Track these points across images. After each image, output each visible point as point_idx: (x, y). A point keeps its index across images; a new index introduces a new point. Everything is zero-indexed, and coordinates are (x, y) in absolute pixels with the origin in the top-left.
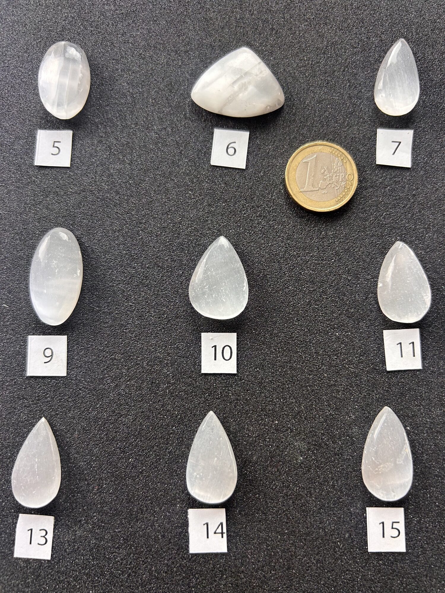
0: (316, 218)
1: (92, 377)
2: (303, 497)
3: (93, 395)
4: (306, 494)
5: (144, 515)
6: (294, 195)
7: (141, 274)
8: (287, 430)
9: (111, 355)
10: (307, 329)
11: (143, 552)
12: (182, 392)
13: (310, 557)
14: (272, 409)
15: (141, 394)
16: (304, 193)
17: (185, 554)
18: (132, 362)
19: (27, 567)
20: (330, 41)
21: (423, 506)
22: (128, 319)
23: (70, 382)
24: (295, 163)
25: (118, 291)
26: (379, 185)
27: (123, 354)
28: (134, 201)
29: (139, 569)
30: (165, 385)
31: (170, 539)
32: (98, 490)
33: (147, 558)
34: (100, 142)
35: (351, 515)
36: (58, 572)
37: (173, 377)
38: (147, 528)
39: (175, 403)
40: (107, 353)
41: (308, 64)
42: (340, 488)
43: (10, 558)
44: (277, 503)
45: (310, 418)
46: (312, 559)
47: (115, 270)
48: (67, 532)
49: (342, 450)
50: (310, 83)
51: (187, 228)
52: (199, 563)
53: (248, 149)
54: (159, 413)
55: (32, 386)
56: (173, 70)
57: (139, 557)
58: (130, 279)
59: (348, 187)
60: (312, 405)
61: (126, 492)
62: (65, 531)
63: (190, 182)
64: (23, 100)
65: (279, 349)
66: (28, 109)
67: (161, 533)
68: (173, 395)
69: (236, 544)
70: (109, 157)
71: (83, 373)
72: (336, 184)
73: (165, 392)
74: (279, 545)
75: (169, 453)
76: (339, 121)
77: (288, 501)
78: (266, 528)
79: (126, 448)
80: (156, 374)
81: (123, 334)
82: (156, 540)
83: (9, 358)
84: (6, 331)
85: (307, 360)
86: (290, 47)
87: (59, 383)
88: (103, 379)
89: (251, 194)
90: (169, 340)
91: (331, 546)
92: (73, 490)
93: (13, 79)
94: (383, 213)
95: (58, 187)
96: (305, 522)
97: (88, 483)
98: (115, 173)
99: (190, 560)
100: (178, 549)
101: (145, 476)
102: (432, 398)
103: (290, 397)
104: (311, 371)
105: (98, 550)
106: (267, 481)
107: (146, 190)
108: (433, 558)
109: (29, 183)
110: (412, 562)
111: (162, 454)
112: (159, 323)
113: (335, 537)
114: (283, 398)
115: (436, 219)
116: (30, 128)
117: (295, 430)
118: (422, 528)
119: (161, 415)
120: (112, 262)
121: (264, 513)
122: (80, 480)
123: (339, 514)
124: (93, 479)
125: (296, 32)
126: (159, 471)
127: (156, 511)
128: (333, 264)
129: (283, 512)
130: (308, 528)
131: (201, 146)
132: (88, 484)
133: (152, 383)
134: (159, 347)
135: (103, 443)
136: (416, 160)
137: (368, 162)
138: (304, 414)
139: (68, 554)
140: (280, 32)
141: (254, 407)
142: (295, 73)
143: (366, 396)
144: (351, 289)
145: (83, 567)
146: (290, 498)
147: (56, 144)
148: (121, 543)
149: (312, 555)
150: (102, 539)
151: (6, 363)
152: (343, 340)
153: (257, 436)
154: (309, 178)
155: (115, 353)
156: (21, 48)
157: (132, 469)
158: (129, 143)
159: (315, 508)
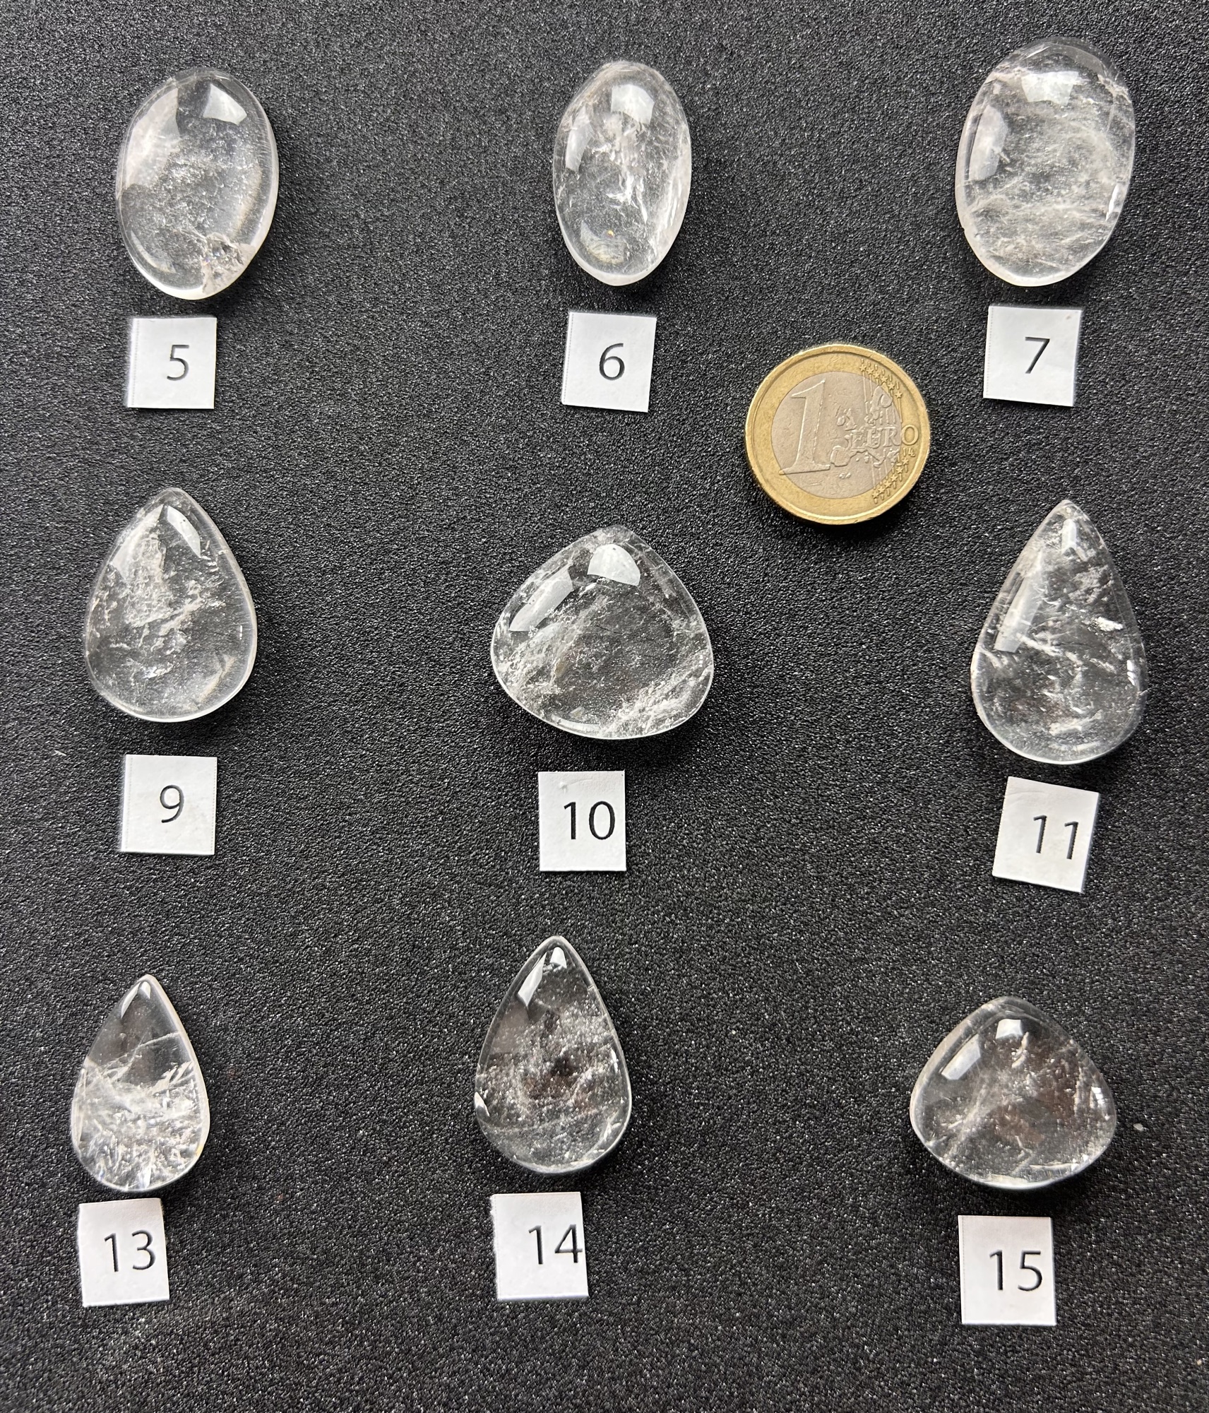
0: (823, 537)
1: (268, 931)
2: (780, 1232)
3: (272, 974)
4: (787, 1226)
5: (393, 1265)
6: (767, 481)
7: (388, 678)
8: (743, 1068)
9: (315, 878)
10: (797, 818)
11: (390, 1353)
12: (486, 969)
13: (796, 1379)
14: (708, 1016)
15: (386, 975)
16: (790, 476)
17: (491, 1362)
18: (364, 896)
19: (115, 1382)
20: (867, 78)
21: (1078, 1262)
22: (357, 790)
23: (216, 942)
24: (772, 398)
25: (332, 720)
26: (988, 452)
27: (343, 875)
28: (371, 495)
29: (380, 1394)
30: (445, 952)
31: (455, 1326)
32: (283, 1202)
33: (400, 1370)
34: (287, 345)
35: (899, 1281)
36: (188, 1395)
37: (464, 932)
38: (400, 1296)
39: (468, 998)
40: (306, 871)
41: (812, 136)
42: (873, 1213)
43: (75, 1359)
44: (715, 1246)
45: (800, 1039)
46: (802, 1385)
47: (325, 668)
48: (209, 1301)
49: (879, 1119)
50: (814, 188)
51: (500, 565)
52: (523, 1384)
53: (654, 362)
54: (430, 1021)
55: (124, 950)
56: (469, 159)
57: (381, 1367)
58: (360, 690)
59: (905, 461)
60: (807, 1008)
61: (351, 1209)
62: (206, 1300)
63: (508, 447)
64: (99, 241)
65: (725, 867)
66: (111, 266)
67: (433, 1310)
68: (465, 977)
69: (615, 1341)
70: (309, 386)
71: (248, 919)
72: (873, 452)
73: (445, 970)
74: (718, 1347)
75: (454, 1117)
76: (888, 286)
77: (744, 1242)
78: (687, 1306)
79: (350, 1103)
80: (423, 926)
81: (344, 826)
82: (422, 1327)
83: (71, 880)
84: (64, 817)
85: (795, 898)
86: (763, 96)
87: (189, 944)
88: (294, 935)
89: (660, 478)
90: (456, 842)
91: (848, 1355)
92: (225, 1202)
93: (72, 189)
94: (995, 525)
95: (185, 461)
96: (783, 1292)
97: (258, 1186)
98: (325, 424)
99: (503, 1376)
100: (474, 1351)
101: (396, 1171)
102: (1110, 995)
103: (751, 987)
104: (806, 924)
105: (284, 1345)
106: (691, 1193)
107: (401, 469)
108: (1101, 1392)
109: (115, 450)
110: (1048, 1399)
111: (436, 1120)
112: (431, 800)
113: (857, 1333)
114: (733, 990)
115: (1132, 539)
116: (116, 313)
117: (763, 1068)
118: (1076, 1317)
119: (434, 1026)
120: (316, 647)
121: (684, 1270)
122: (240, 1177)
123: (868, 1276)
124: (271, 1176)
125: (780, 55)
126: (430, 1162)
127: (423, 1256)
128: (863, 656)
129: (731, 1269)
130: (790, 1309)
131: (536, 355)
132: (259, 1188)
133: (414, 946)
134: (430, 859)
135: (295, 1089)
136: (1085, 386)
137: (961, 392)
138: (786, 1030)
139: (213, 1355)
140: (739, 56)
141: (661, 1010)
142: (775, 163)
143: (940, 987)
144: (910, 720)
145: (248, 1386)
146: (749, 1235)
147: (179, 353)
148: (338, 1332)
149: (800, 1373)
150: (293, 1320)
151: (63, 894)
152: (886, 848)
153: (669, 1083)
154: (806, 439)
155: (324, 872)
156: (92, 108)
157: (364, 1155)
158: (358, 349)
159: (808, 1261)
